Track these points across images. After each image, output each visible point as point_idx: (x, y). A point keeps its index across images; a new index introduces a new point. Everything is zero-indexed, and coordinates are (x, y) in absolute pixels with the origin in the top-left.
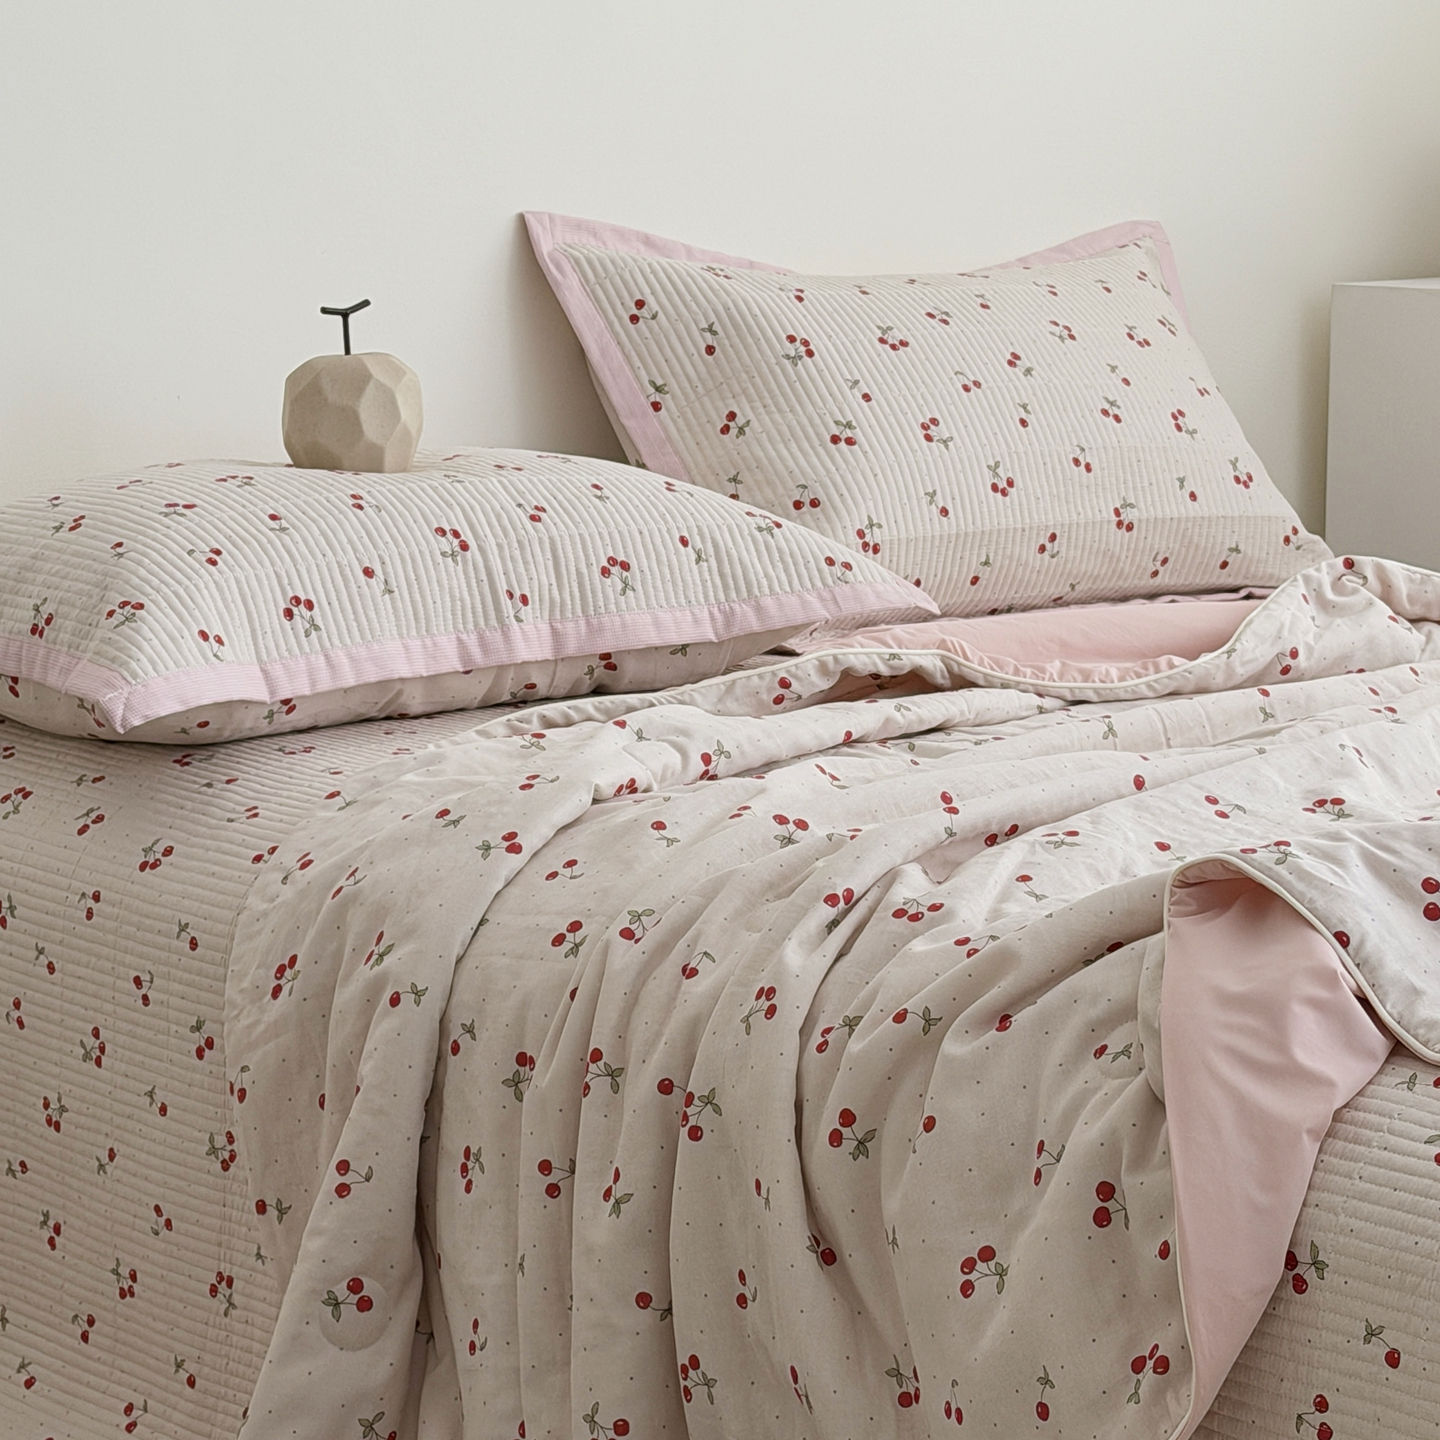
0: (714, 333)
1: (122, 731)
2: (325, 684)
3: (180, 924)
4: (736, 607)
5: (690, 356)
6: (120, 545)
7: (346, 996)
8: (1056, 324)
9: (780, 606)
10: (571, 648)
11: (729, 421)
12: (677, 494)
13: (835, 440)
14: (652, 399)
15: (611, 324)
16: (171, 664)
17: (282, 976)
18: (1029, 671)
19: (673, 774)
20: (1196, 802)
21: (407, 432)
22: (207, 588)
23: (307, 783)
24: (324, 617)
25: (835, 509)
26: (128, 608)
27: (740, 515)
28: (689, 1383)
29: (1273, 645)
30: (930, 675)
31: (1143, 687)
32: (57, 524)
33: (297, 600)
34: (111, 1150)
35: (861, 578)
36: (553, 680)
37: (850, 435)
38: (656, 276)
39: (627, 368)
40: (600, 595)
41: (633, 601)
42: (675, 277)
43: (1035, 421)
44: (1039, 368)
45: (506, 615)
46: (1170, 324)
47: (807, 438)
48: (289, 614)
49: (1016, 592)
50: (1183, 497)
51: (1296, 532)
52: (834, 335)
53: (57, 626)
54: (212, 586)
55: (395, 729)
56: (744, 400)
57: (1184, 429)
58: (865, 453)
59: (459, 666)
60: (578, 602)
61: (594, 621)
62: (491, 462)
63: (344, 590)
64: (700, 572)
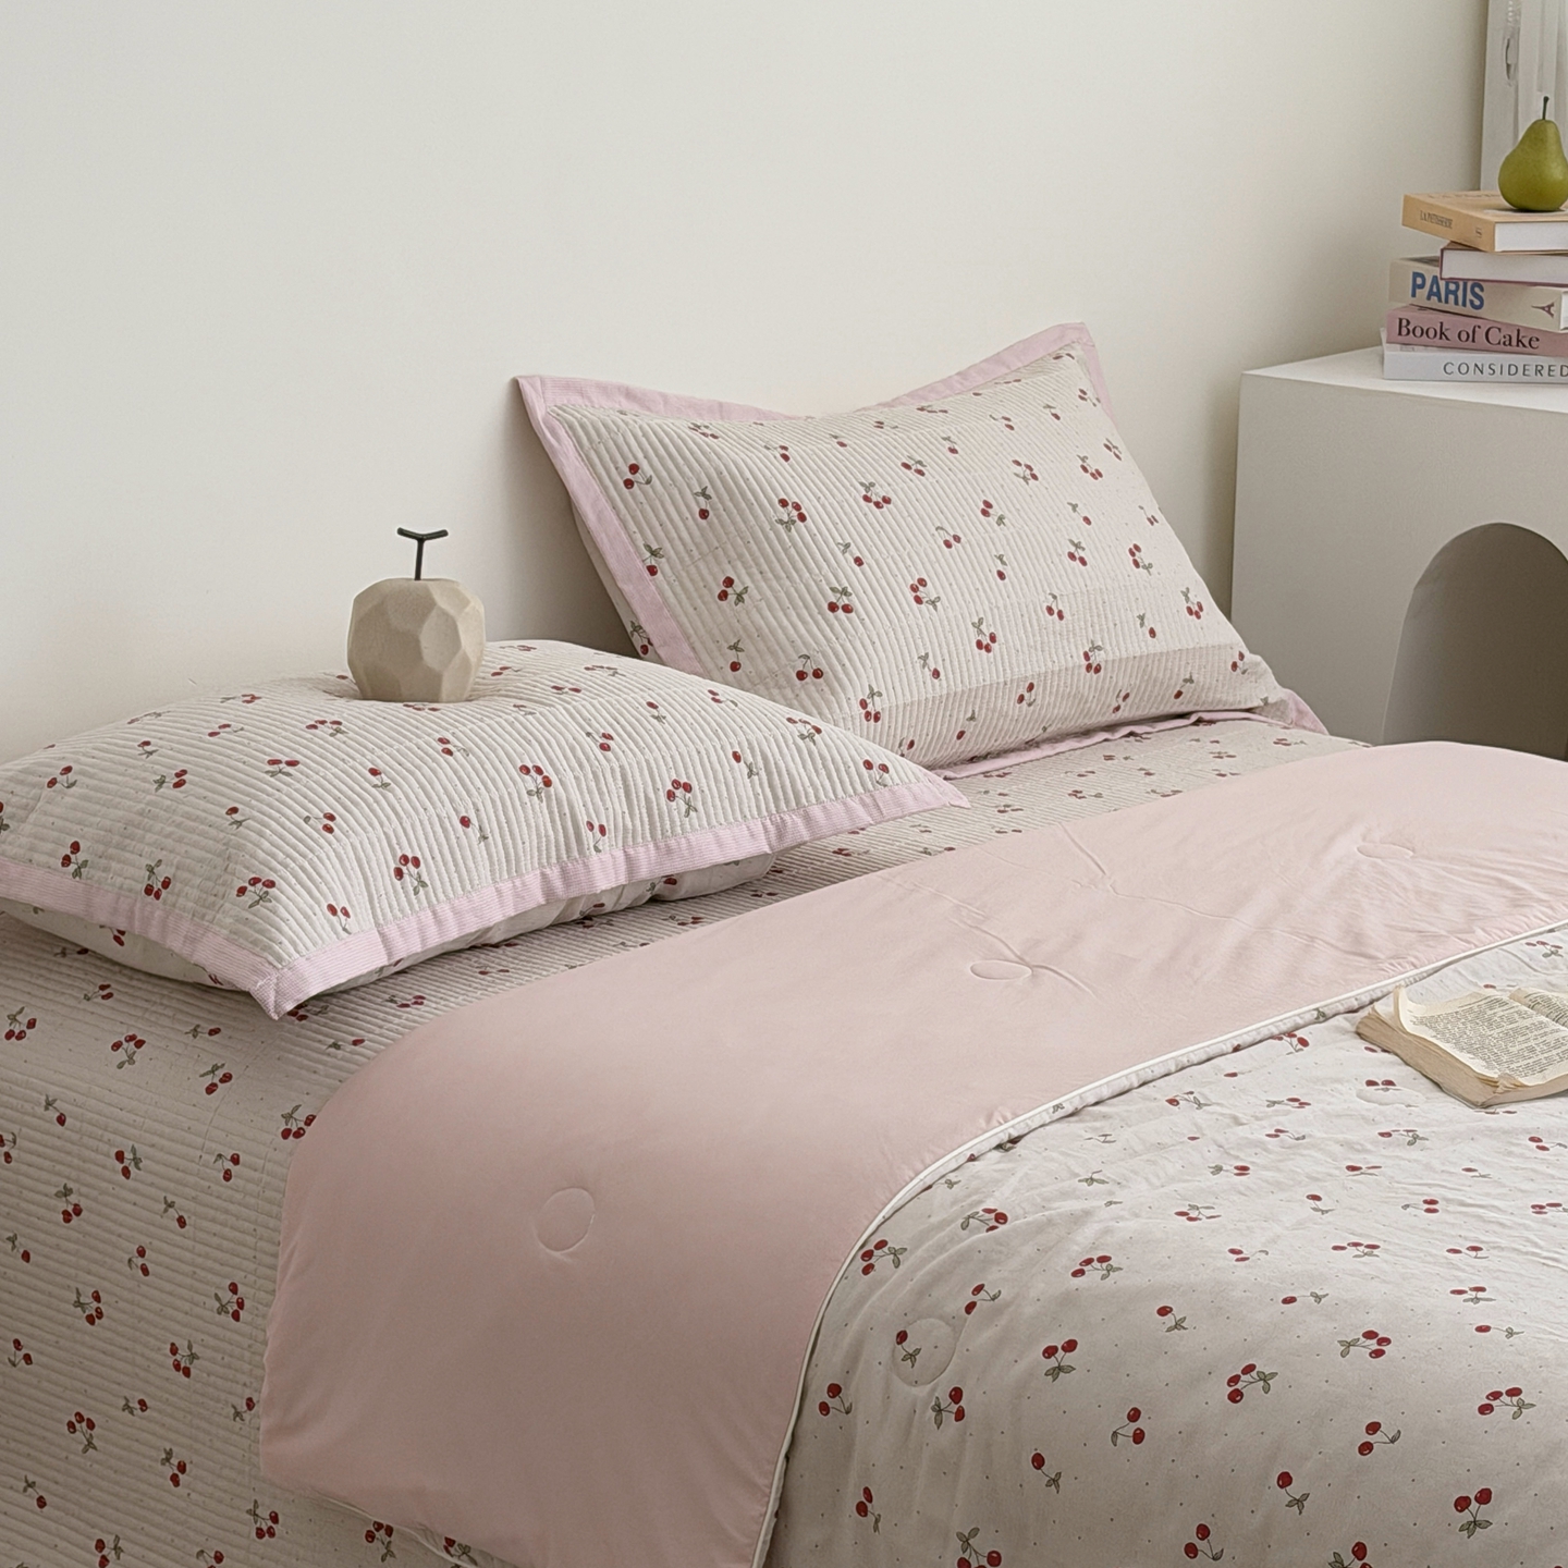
0: (708, 497)
1: (276, 1018)
2: (434, 940)
4: (787, 818)
5: (684, 520)
6: (234, 810)
8: (1018, 464)
9: (826, 813)
10: (643, 872)
11: (727, 587)
12: (722, 705)
13: (833, 607)
14: (649, 564)
15: (605, 489)
16: (309, 944)
21: (465, 657)
22: (328, 858)
24: (429, 873)
25: (838, 679)
26: (260, 885)
27: (781, 721)
32: (159, 778)
33: (405, 859)
34: (250, 1399)
35: (897, 780)
36: (619, 899)
37: (847, 602)
38: (648, 440)
39: (623, 533)
40: (667, 818)
41: (695, 821)
42: (667, 440)
43: (1011, 573)
44: (1010, 516)
45: (586, 847)
46: (1114, 447)
47: (807, 607)
48: (399, 873)
49: (996, 741)
50: (1144, 635)
51: (1242, 656)
52: (823, 498)
53: (176, 890)
54: (332, 854)
55: (486, 966)
56: (739, 565)
57: (1141, 564)
58: (862, 620)
59: (542, 901)
60: (647, 827)
61: (662, 845)
62: (547, 682)
63: (445, 843)
64: (752, 786)
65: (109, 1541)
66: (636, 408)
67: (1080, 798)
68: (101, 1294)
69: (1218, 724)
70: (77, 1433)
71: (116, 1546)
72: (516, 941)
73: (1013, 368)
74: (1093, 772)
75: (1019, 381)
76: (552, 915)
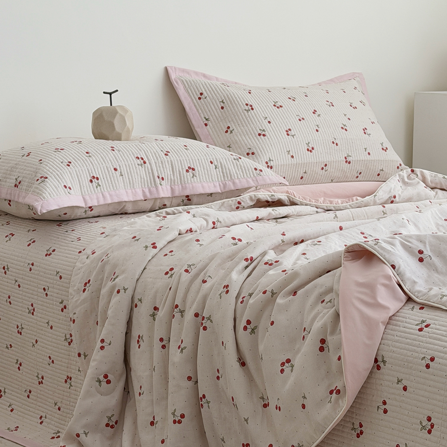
0: (224, 103)
1: (40, 214)
2: (102, 202)
3: (57, 272)
4: (227, 182)
5: (216, 110)
6: (41, 160)
7: (104, 291)
8: (328, 102)
9: (240, 182)
10: (177, 193)
11: (228, 129)
12: (210, 149)
13: (260, 135)
14: (205, 123)
15: (193, 100)
16: (55, 195)
17: (86, 285)
18: (314, 201)
19: (204, 227)
20: (358, 234)
21: (128, 129)
22: (66, 173)
23: (95, 231)
24: (102, 182)
25: (259, 155)
26: (43, 178)
27: (229, 155)
28: (202, 403)
29: (388, 194)
30: (284, 201)
31: (348, 206)
32: (23, 155)
33: (94, 177)
34: (36, 340)
35: (265, 174)
36: (171, 203)
37: (264, 133)
39: (197, 113)
40: (186, 178)
41: (196, 180)
42: (212, 86)
43: (321, 130)
44: (322, 115)
45: (157, 183)
46: (363, 102)
47: (251, 134)
48: (91, 181)
50: (366, 154)
51: (401, 165)
52: (260, 104)
53: (22, 184)
54: (68, 172)
56: (232, 123)
57: (366, 133)
58: (268, 139)
59: (143, 198)
60: (179, 180)
61: (184, 186)
62: (154, 138)
63: (108, 175)
64: (216, 172)
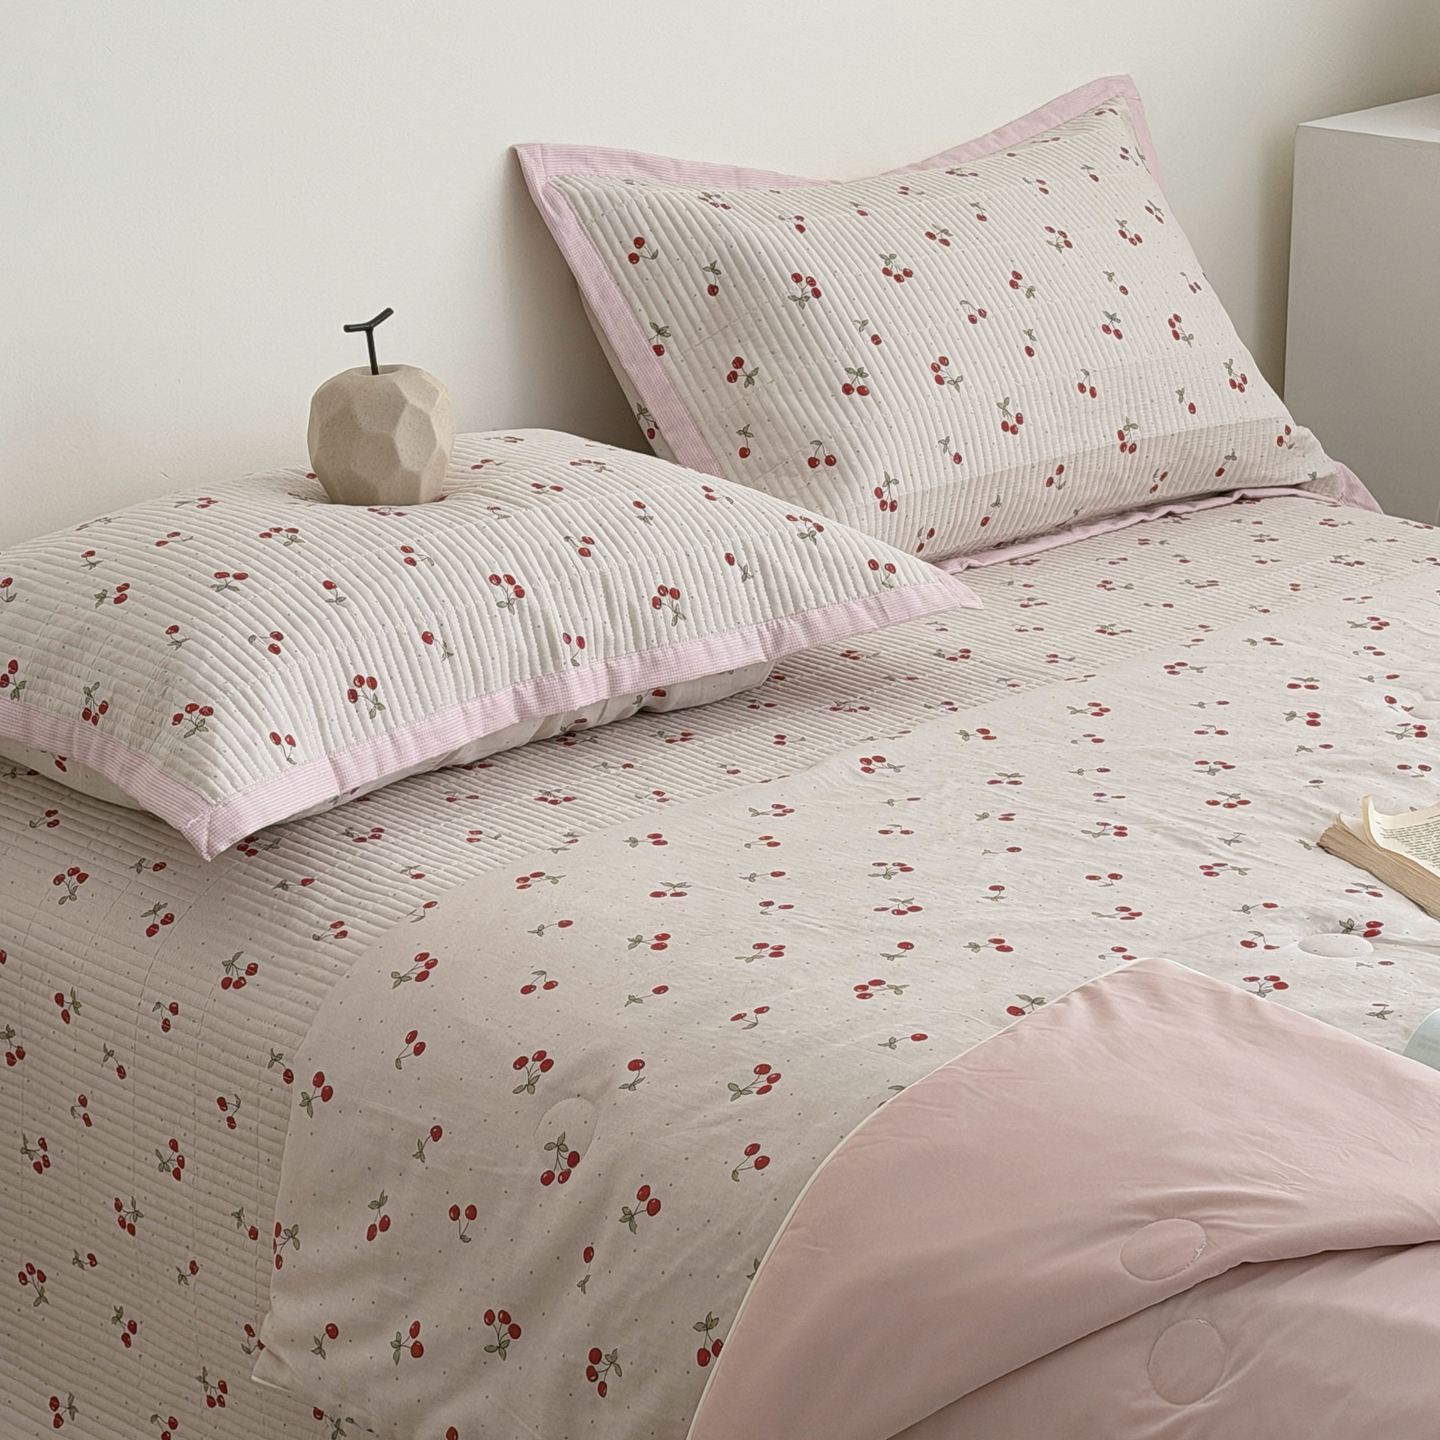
1: (209, 859)
2: (392, 767)
4: (784, 623)
5: (692, 297)
6: (175, 629)
8: (1051, 230)
9: (828, 618)
10: (627, 684)
11: (736, 367)
12: (717, 502)
13: (847, 389)
14: (656, 344)
15: (610, 264)
16: (247, 776)
21: (442, 454)
22: (273, 682)
24: (387, 695)
25: (852, 467)
26: (196, 713)
27: (781, 519)
32: (100, 592)
33: (360, 680)
34: (193, 1263)
35: (904, 580)
36: (603, 713)
37: (862, 384)
38: (654, 212)
39: (627, 310)
40: (652, 628)
41: (684, 630)
42: (674, 212)
43: (1040, 348)
44: (1040, 287)
45: (563, 661)
46: (1156, 209)
47: (819, 388)
48: (353, 696)
49: (1023, 526)
50: (1183, 410)
51: (1288, 430)
52: (838, 271)
53: (114, 716)
54: (278, 677)
55: (456, 791)
56: (750, 345)
57: (1181, 336)
58: (878, 403)
59: (516, 720)
60: (631, 637)
61: (647, 656)
62: (527, 479)
63: (405, 661)
64: (747, 590)
65: (63, 1400)
66: (647, 175)
67: (1109, 589)
68: (46, 1141)
69: (1262, 501)
70: (29, 1284)
71: (70, 1404)
72: (489, 761)
73: (1054, 125)
74: (1125, 559)
75: (1058, 139)
76: (529, 734)
